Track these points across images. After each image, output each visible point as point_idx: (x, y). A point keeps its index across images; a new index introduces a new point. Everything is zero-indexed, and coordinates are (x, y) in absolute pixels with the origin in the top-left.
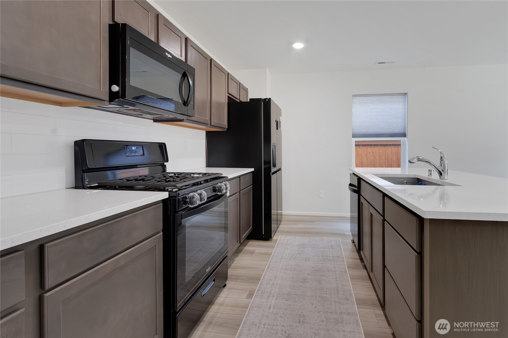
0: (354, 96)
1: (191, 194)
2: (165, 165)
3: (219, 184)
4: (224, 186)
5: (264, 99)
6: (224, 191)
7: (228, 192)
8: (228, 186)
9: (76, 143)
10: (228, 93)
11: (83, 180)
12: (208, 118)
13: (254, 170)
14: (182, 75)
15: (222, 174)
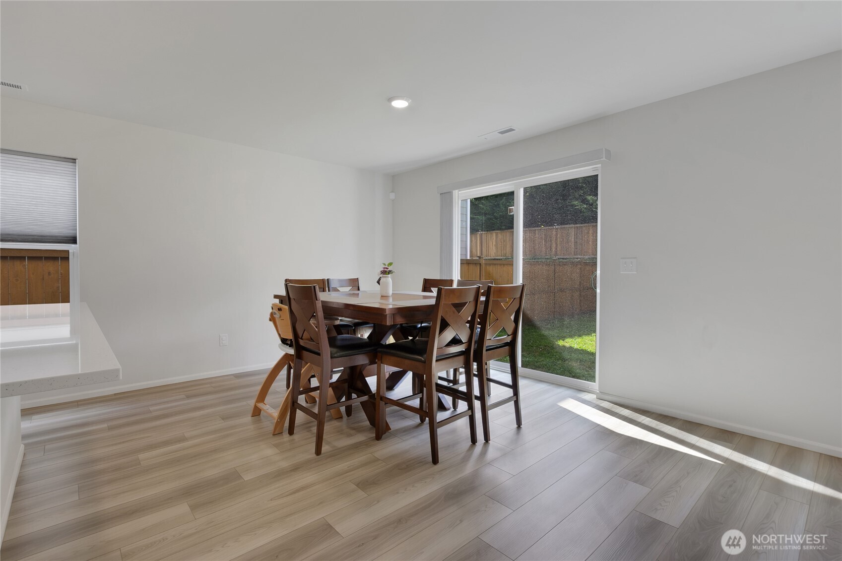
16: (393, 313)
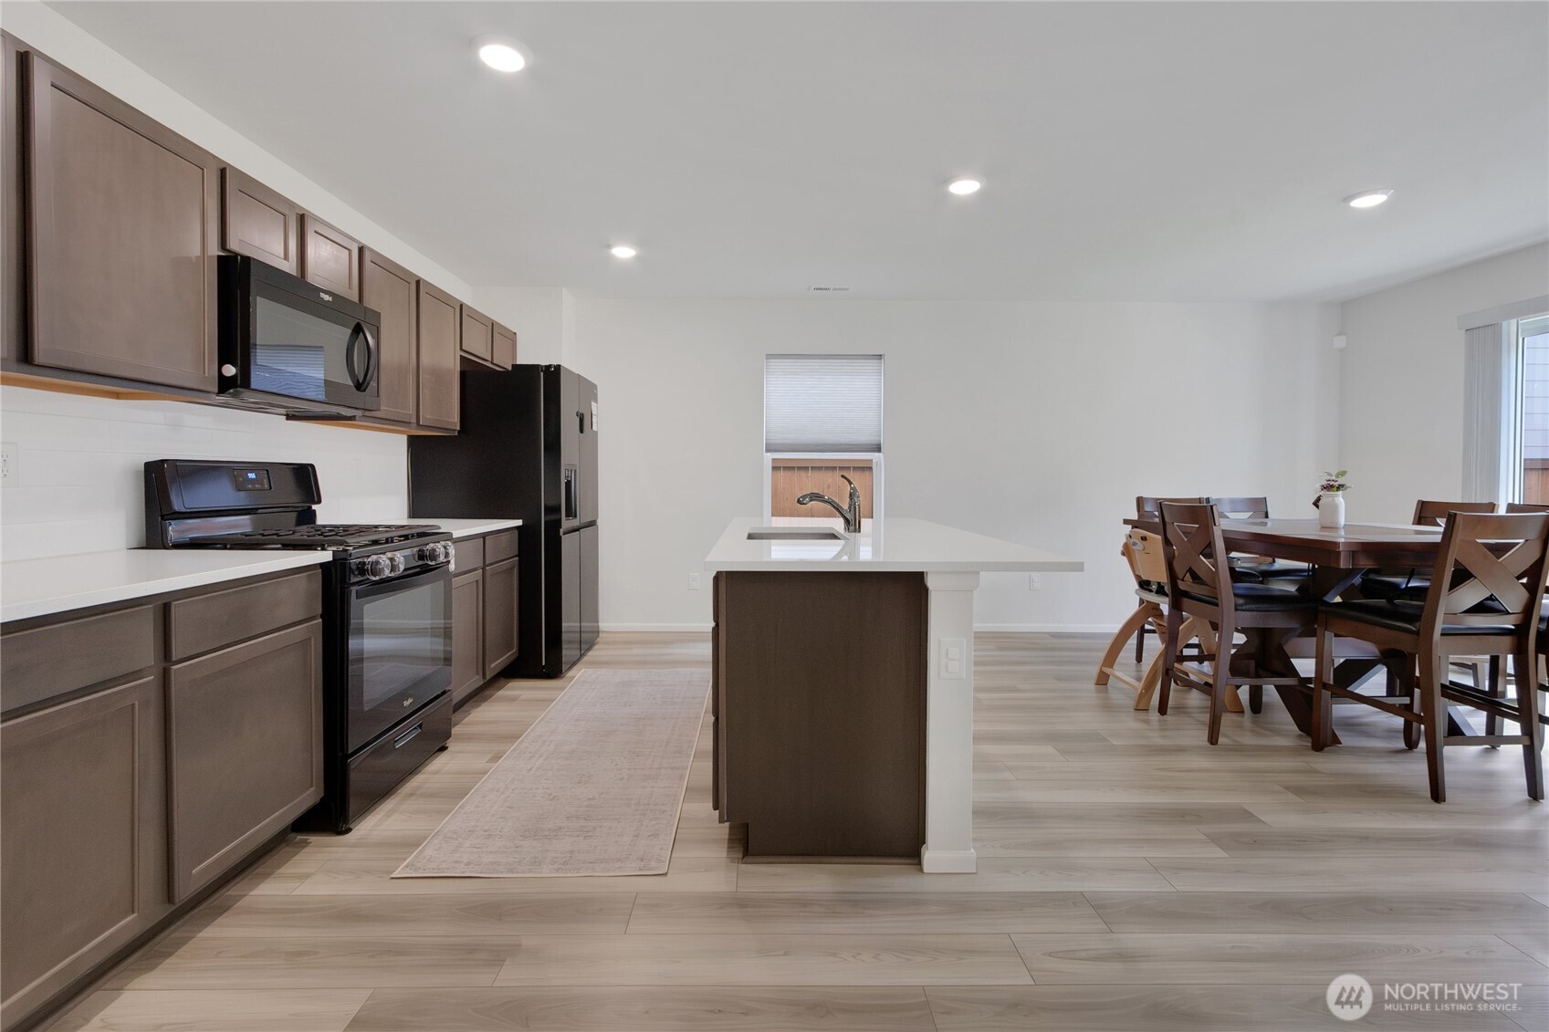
0: (769, 356)
1: (374, 558)
2: (315, 511)
3: (432, 545)
4: (442, 549)
5: (546, 366)
6: (442, 559)
7: (453, 561)
8: (452, 551)
9: (148, 465)
10: (461, 349)
11: (164, 532)
12: (412, 411)
13: (521, 524)
14: (353, 330)
15: (440, 528)
16: (1352, 549)
